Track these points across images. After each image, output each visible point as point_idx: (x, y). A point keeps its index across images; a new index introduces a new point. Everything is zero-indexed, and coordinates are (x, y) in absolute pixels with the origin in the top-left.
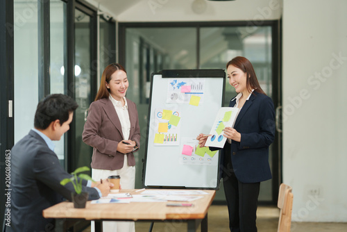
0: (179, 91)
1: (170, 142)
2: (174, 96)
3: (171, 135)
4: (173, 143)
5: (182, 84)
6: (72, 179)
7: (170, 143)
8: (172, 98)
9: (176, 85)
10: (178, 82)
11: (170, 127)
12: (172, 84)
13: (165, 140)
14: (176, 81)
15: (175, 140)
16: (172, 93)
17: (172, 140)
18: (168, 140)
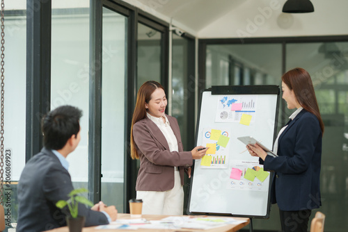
0: (228, 109)
1: (218, 164)
2: (224, 115)
3: (220, 157)
4: (221, 166)
5: (233, 101)
6: (69, 202)
7: (218, 166)
8: (221, 117)
9: (226, 103)
10: (228, 100)
11: (218, 148)
12: (222, 101)
13: (212, 163)
14: (226, 98)
15: (223, 162)
16: (222, 111)
17: (219, 163)
18: (216, 163)
